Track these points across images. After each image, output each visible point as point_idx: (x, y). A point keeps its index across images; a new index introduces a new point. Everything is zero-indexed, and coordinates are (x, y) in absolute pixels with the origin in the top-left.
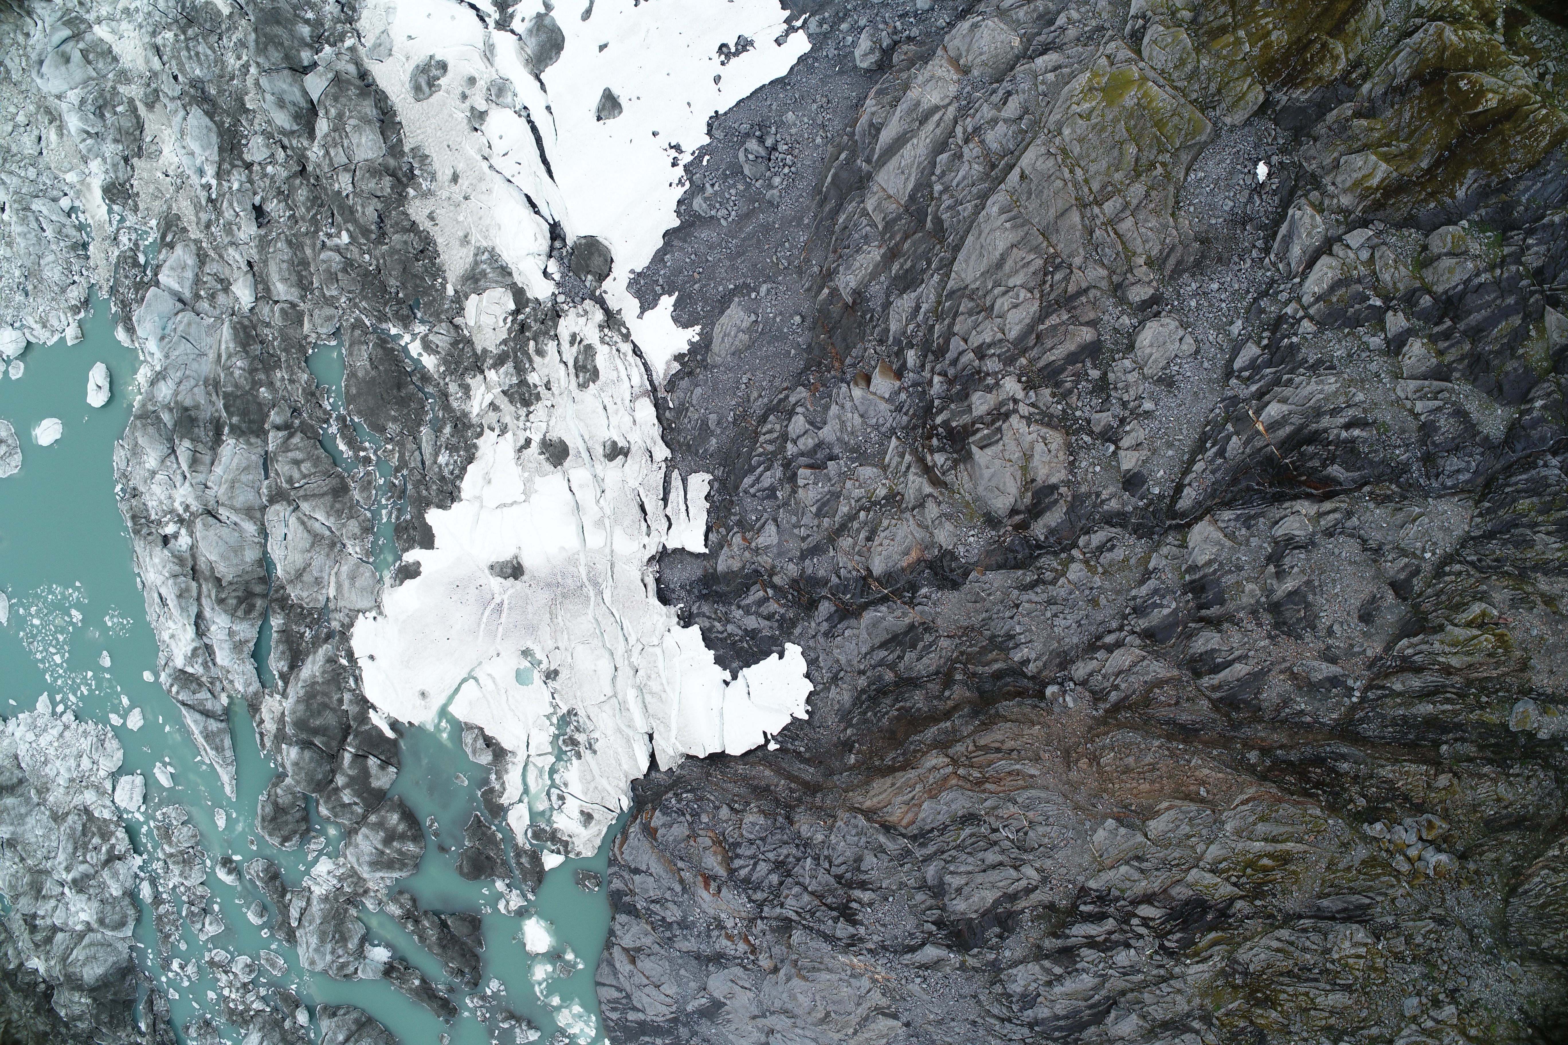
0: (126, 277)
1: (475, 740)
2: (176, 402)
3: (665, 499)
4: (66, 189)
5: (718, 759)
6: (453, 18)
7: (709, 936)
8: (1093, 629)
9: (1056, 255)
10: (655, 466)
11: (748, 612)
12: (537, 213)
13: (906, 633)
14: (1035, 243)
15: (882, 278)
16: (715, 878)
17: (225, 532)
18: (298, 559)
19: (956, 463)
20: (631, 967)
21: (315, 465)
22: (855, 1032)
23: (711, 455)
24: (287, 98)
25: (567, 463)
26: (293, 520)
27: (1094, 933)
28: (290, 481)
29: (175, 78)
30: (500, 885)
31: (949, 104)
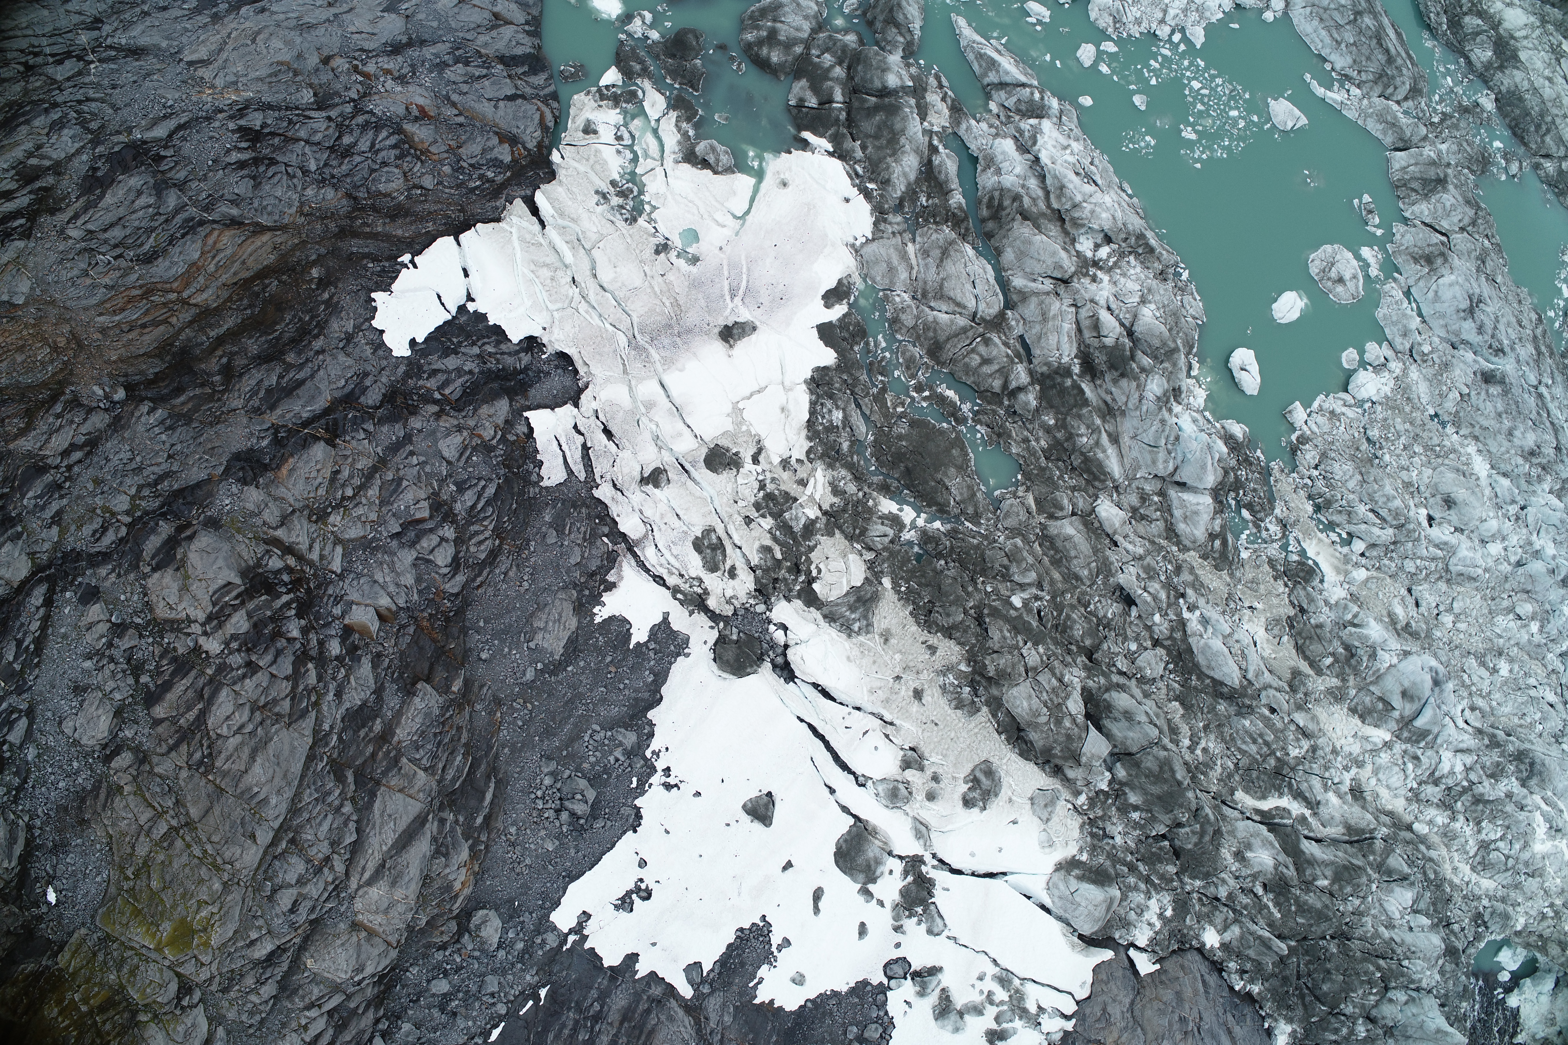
0: (1255, 490)
1: (718, 160)
2: (1136, 378)
3: (585, 448)
4: (1363, 561)
5: (457, 229)
6: (973, 855)
7: (412, 66)
8: (96, 459)
9: (205, 774)
10: (608, 477)
11: (459, 371)
12: (816, 686)
13: (279, 400)
14: (227, 780)
15: (389, 713)
16: (416, 119)
17: (1038, 268)
18: (950, 267)
19: (258, 564)
20: (495, 9)
21: (967, 365)
22: (229, 36)
23: (547, 504)
24: (1124, 723)
25: (704, 451)
26: (971, 304)
27: (8, 204)
28: (987, 342)
29: (1273, 711)
30: (655, 35)
31: (357, 890)
